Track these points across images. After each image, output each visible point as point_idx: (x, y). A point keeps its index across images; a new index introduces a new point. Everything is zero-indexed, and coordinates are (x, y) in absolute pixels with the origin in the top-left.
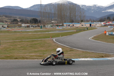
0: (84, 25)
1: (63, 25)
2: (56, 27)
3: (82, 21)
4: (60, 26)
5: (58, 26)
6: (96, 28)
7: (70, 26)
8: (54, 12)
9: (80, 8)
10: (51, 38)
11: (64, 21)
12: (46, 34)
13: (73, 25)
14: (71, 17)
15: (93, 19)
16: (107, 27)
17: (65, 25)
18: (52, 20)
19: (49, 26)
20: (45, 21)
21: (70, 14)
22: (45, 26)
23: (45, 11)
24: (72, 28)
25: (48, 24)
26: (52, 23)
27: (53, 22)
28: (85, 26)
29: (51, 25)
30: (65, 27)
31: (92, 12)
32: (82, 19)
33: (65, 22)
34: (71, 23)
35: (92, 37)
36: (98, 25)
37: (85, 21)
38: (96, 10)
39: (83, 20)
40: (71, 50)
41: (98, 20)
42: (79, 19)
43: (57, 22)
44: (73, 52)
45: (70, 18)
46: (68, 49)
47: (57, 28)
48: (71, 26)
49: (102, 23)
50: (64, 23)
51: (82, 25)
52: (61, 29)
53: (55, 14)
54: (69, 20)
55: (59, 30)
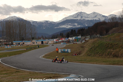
0: (35, 43)
1: (12, 44)
2: (5, 46)
3: (33, 39)
4: (9, 44)
6: (48, 46)
7: (20, 44)
9: (31, 24)
11: (13, 39)
13: (24, 43)
14: (21, 34)
15: (45, 36)
16: (59, 44)
21: (20, 31)
24: (22, 46)
27: (1, 40)
28: (37, 44)
30: (14, 46)
31: (44, 28)
32: (33, 36)
33: (15, 41)
34: (21, 41)
35: (43, 55)
36: (50, 42)
38: (48, 26)
39: (34, 38)
40: (17, 71)
41: (51, 37)
42: (30, 36)
43: (5, 41)
44: (19, 74)
45: (20, 36)
46: (14, 70)
48: (21, 44)
49: (55, 40)
50: (14, 42)
51: (33, 43)
52: (10, 48)
54: (19, 38)
55: (8, 49)
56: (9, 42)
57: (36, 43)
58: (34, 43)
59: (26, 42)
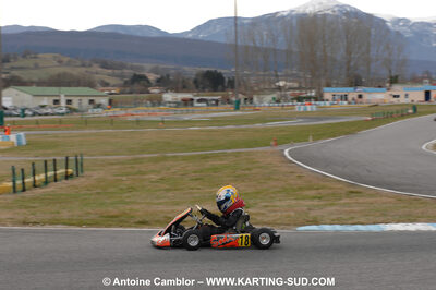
0: (402, 96)
1: (319, 98)
2: (295, 102)
3: (394, 80)
4: (309, 98)
5: (299, 99)
7: (346, 100)
8: (284, 48)
9: (388, 30)
10: (276, 145)
11: (323, 81)
12: (257, 130)
13: (360, 96)
14: (352, 64)
17: (328, 95)
18: (277, 76)
19: (265, 101)
20: (252, 81)
21: (349, 52)
22: (252, 99)
23: (252, 44)
24: (353, 106)
25: (262, 92)
26: (280, 88)
27: (281, 84)
28: (408, 101)
29: (275, 95)
30: (327, 104)
31: (434, 44)
32: (394, 74)
33: (329, 86)
34: (351, 86)
37: (404, 82)
39: (397, 77)
40: (352, 192)
42: (384, 73)
43: (296, 85)
44: (361, 200)
45: (348, 69)
46: (340, 186)
47: (300, 107)
48: (350, 98)
50: (326, 89)
51: (395, 96)
52: (312, 112)
53: (289, 53)
54: (343, 77)
55: (306, 116)
56: (310, 89)
57: (407, 95)
58: (398, 96)
59: (370, 93)
